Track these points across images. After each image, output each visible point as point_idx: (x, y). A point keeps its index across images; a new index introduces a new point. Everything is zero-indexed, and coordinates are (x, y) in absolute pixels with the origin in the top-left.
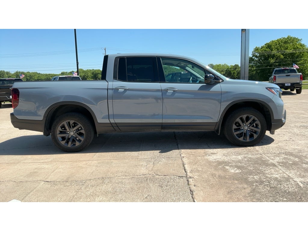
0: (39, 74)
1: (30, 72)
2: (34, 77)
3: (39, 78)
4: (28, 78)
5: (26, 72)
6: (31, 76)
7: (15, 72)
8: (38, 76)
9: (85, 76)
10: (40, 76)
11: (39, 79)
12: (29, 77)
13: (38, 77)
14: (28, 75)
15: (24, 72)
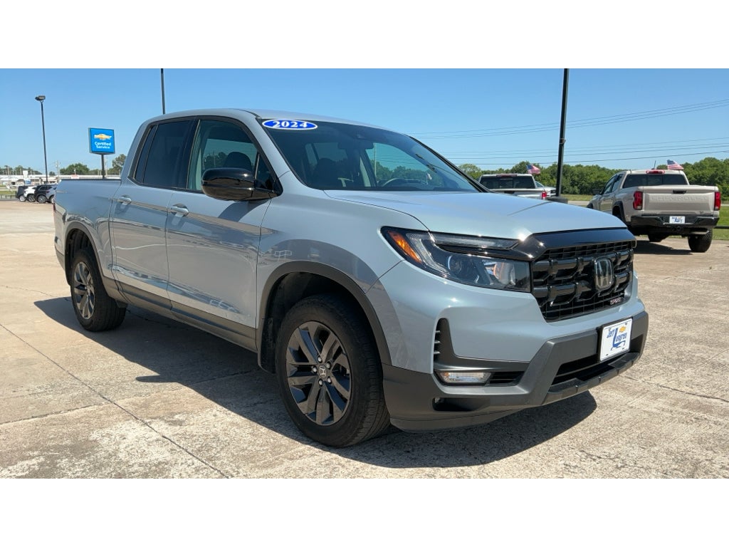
0: (604, 169)
1: (582, 166)
2: (589, 178)
3: (601, 180)
4: (576, 179)
5: (574, 165)
6: (582, 173)
7: (551, 165)
8: (599, 174)
9: (716, 176)
10: (604, 174)
11: (599, 181)
12: (578, 176)
13: (598, 177)
14: (576, 173)
15: (569, 166)
